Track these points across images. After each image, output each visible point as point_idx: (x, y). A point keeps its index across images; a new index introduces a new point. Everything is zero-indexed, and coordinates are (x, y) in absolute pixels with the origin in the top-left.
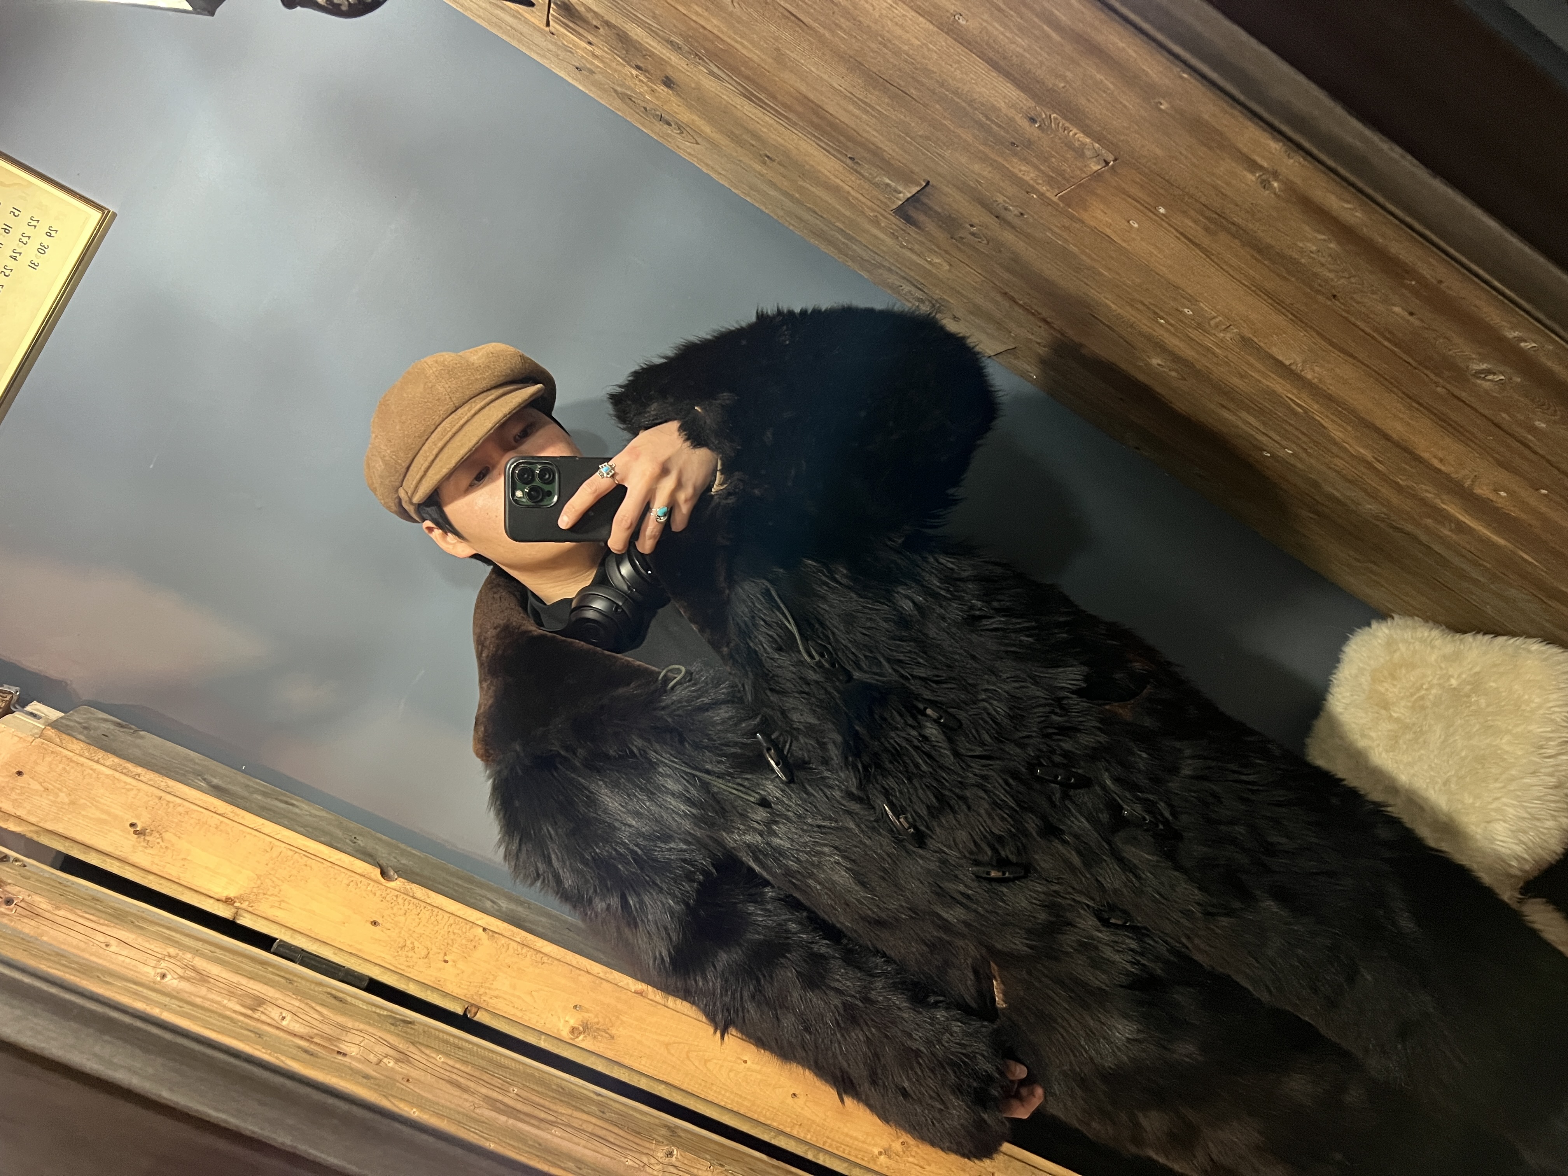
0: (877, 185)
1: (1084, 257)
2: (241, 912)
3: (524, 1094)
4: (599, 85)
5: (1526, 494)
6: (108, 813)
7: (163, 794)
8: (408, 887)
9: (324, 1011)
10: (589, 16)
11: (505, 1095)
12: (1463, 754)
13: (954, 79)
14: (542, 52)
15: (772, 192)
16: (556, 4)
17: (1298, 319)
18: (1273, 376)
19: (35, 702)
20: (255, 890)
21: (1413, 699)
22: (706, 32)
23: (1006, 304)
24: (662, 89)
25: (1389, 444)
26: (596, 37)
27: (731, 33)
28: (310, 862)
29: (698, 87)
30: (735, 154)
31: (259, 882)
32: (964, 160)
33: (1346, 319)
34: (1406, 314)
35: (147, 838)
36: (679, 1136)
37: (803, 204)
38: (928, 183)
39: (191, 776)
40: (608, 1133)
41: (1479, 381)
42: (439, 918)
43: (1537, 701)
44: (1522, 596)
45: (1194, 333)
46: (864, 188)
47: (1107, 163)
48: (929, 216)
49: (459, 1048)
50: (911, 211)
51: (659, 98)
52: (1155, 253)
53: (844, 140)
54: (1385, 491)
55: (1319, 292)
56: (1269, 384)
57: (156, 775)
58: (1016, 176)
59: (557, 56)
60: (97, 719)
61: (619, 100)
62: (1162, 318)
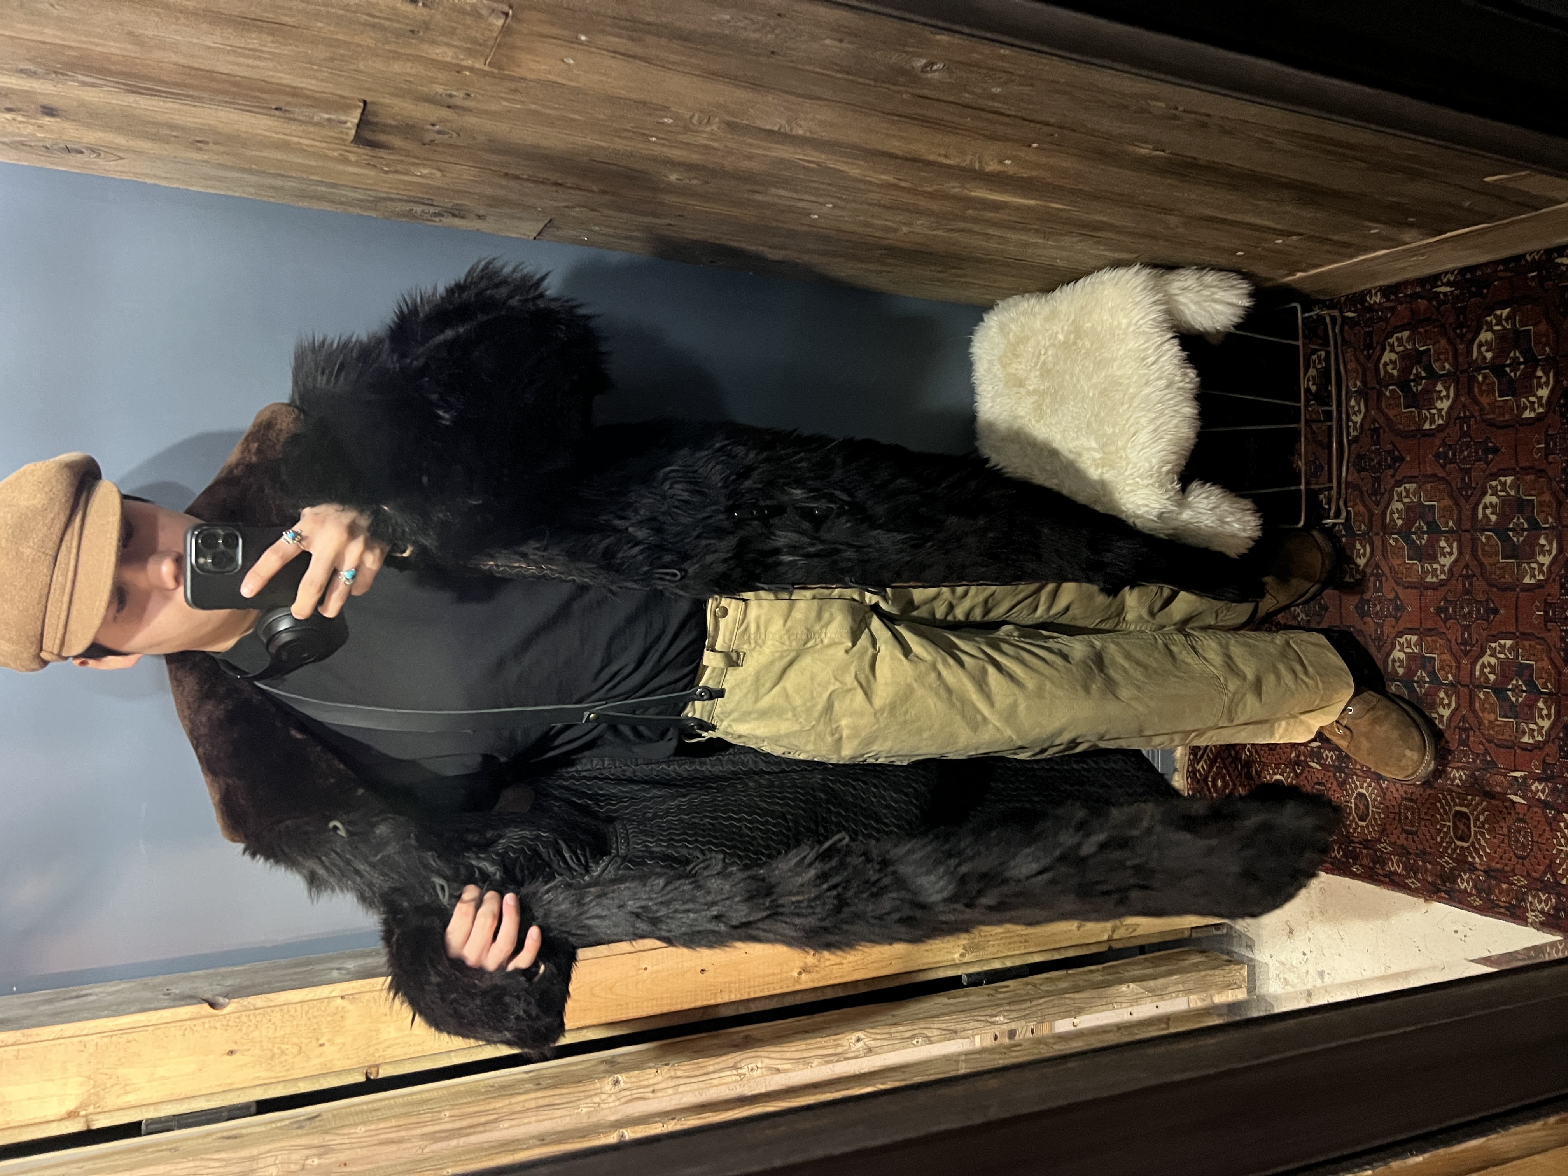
0: (319, 124)
1: (548, 111)
2: (90, 1117)
3: (456, 1112)
5: (1023, 153)
8: (245, 1003)
9: (223, 1155)
11: (440, 1123)
12: (1091, 394)
17: (756, 85)
18: (774, 145)
20: (92, 1091)
21: (1039, 367)
22: (49, 46)
23: (512, 183)
24: (47, 120)
25: (899, 161)
27: (72, 36)
28: (130, 1037)
29: (82, 104)
30: (164, 153)
31: (92, 1082)
32: (380, 66)
33: (794, 68)
34: (837, 43)
36: (620, 1063)
37: (266, 173)
38: (365, 102)
40: (551, 1099)
41: (929, 75)
42: (292, 1012)
43: (1125, 321)
44: (1075, 239)
45: (686, 138)
46: (310, 133)
47: (507, 14)
48: (390, 133)
49: (375, 1110)
50: (369, 135)
51: (52, 131)
52: (605, 79)
53: (258, 94)
54: (923, 203)
55: (757, 55)
56: (774, 154)
58: (437, 61)
61: (15, 151)
62: (652, 136)
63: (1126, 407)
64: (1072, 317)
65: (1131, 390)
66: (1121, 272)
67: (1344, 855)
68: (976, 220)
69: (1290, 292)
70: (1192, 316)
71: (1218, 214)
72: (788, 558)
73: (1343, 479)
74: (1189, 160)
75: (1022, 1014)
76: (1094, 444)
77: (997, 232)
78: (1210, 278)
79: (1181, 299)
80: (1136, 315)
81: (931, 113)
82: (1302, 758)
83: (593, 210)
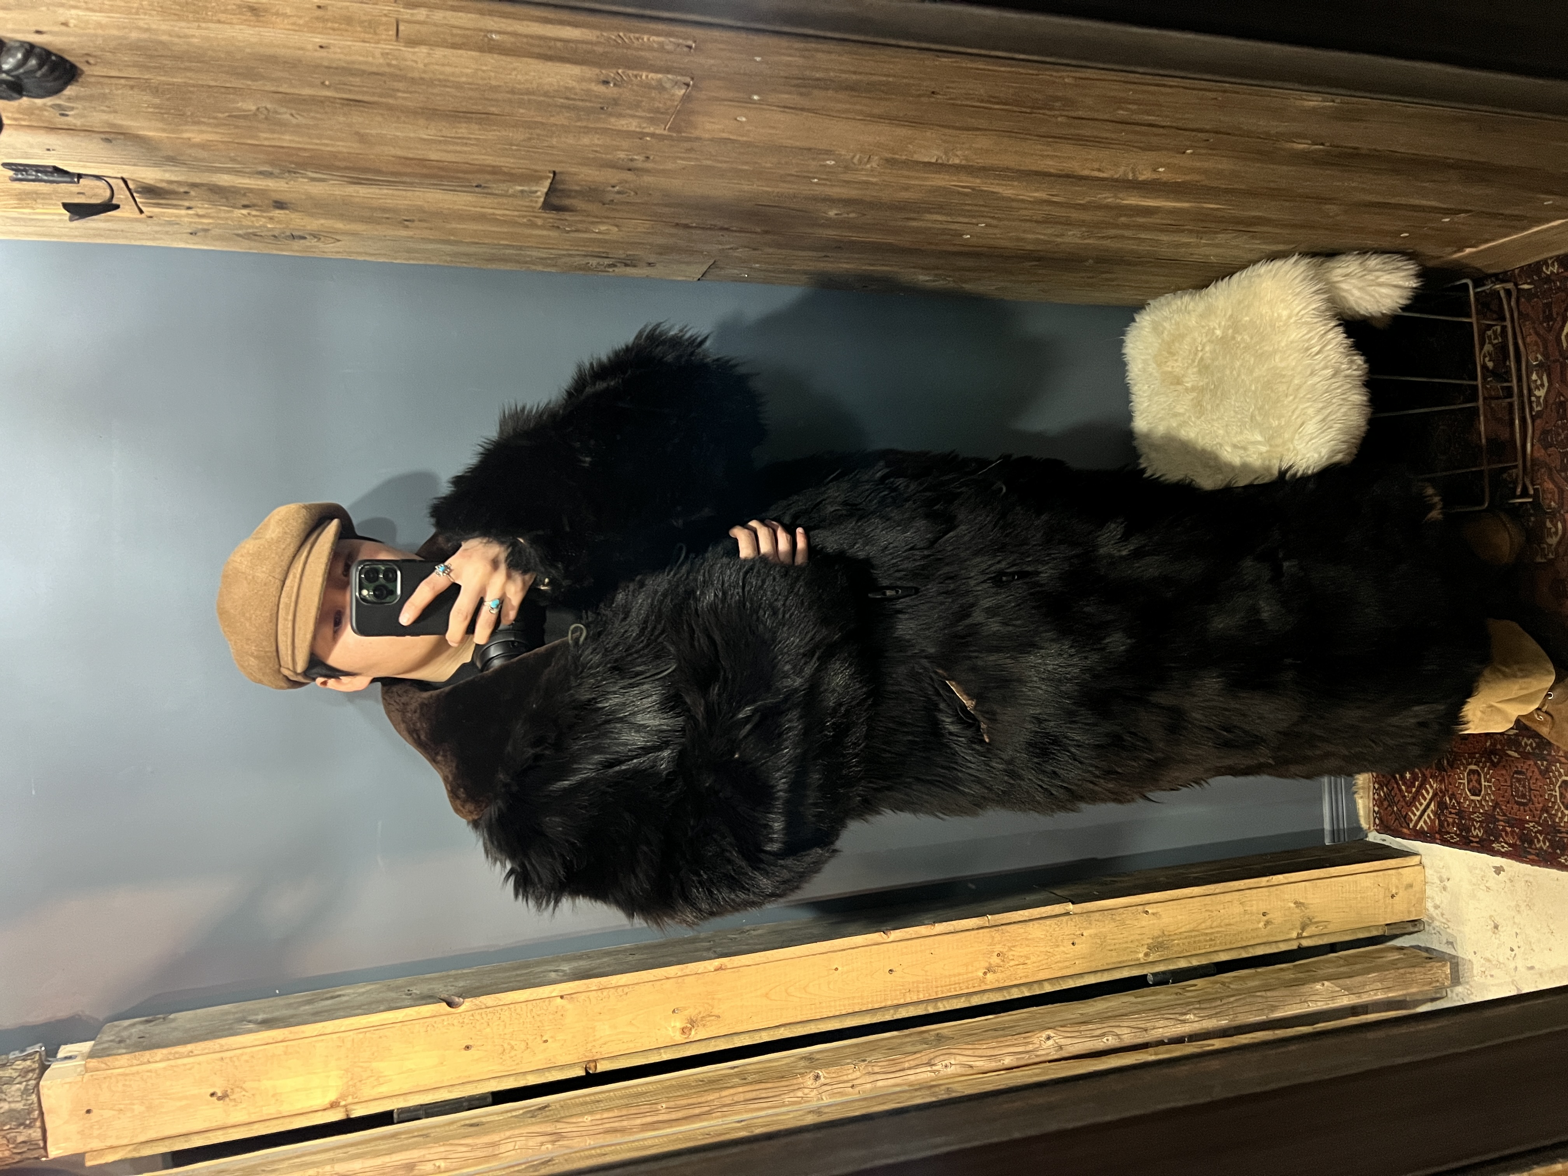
0: (513, 196)
1: (720, 165)
2: (349, 1107)
3: (671, 1104)
4: (221, 238)
5: (1177, 160)
6: (187, 1098)
7: (223, 1054)
8: (477, 1002)
9: (469, 1141)
10: (174, 187)
11: (657, 1115)
12: (1253, 388)
13: (520, 83)
14: (151, 237)
15: (431, 246)
16: (137, 192)
17: (916, 123)
18: (931, 176)
19: (63, 1047)
20: (350, 1083)
21: (1196, 364)
22: (285, 150)
23: (681, 232)
24: (277, 213)
25: (1053, 178)
26: (192, 200)
27: (307, 139)
28: (381, 1033)
29: (310, 197)
30: (376, 233)
31: (349, 1074)
32: (571, 141)
33: (953, 104)
35: (231, 1097)
36: (818, 1059)
37: (462, 242)
38: (554, 173)
39: (237, 1026)
40: (758, 1093)
42: (518, 1011)
43: (1285, 313)
44: (1229, 236)
45: (846, 176)
46: (504, 204)
47: (688, 85)
48: (574, 197)
49: (598, 1101)
50: (555, 201)
51: (280, 222)
52: (773, 132)
53: (461, 175)
54: (1075, 215)
55: (919, 96)
56: (931, 183)
57: (206, 1042)
58: (623, 131)
59: (167, 233)
60: (126, 1028)
61: (246, 241)
62: (814, 178)
63: (1291, 398)
64: (1229, 313)
65: (1296, 382)
66: (1278, 264)
67: (1551, 846)
68: (1127, 227)
69: (1458, 270)
70: (1356, 302)
71: (1381, 199)
73: (1529, 457)
74: (1350, 151)
75: (1214, 1012)
76: (1259, 438)
77: (1149, 235)
78: (1373, 262)
79: (1344, 286)
80: (1297, 306)
81: (1086, 133)
82: (1499, 747)
83: (755, 249)
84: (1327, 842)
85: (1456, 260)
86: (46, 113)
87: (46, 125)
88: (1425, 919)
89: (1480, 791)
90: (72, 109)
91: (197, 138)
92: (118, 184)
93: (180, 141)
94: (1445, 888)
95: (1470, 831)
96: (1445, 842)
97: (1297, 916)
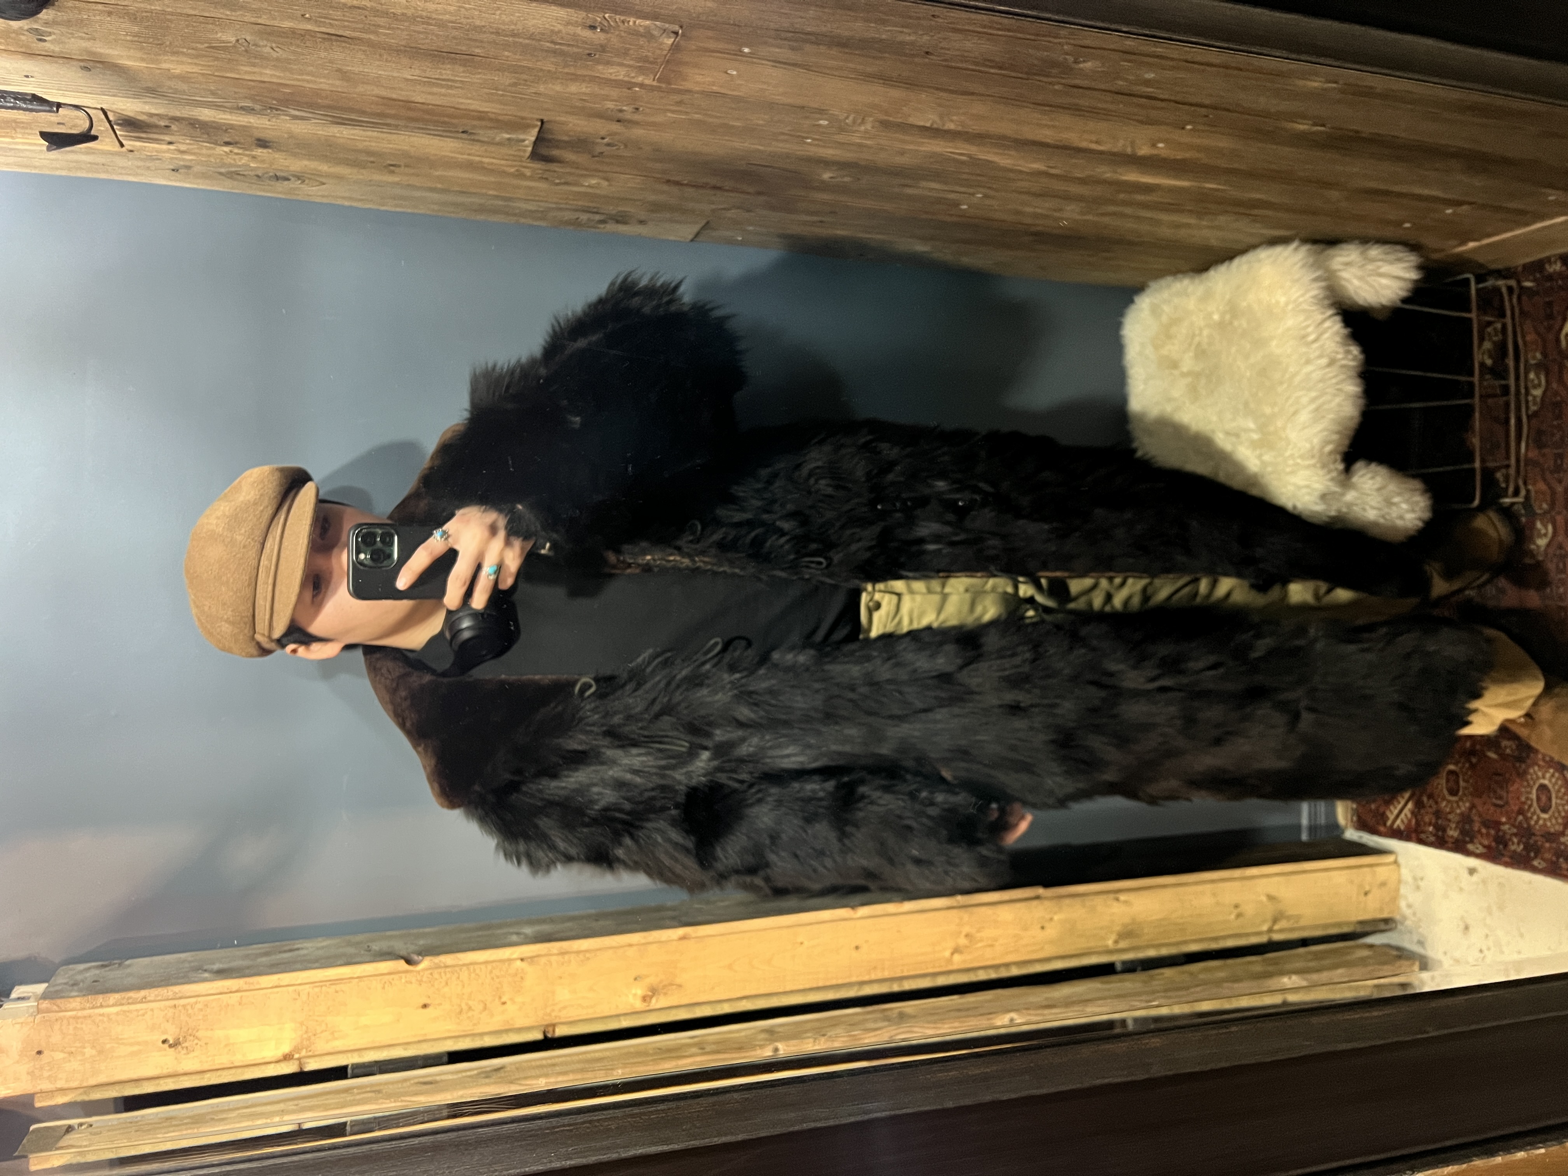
0: (500, 144)
1: (711, 120)
2: (303, 1061)
4: (204, 176)
5: (1177, 135)
6: (138, 1043)
7: (176, 1002)
8: (436, 962)
10: (155, 120)
12: (1248, 374)
13: (504, 23)
14: (132, 172)
15: (417, 194)
16: (118, 124)
17: (910, 84)
18: (925, 140)
19: (16, 988)
20: (305, 1036)
21: (1193, 348)
22: (267, 85)
23: (675, 190)
24: (259, 152)
25: (1050, 149)
26: (173, 135)
27: (288, 74)
28: (338, 987)
29: (291, 136)
30: (361, 177)
31: (304, 1027)
32: (558, 88)
33: (948, 66)
35: (183, 1045)
36: (779, 1032)
37: (449, 191)
38: (542, 122)
39: (192, 974)
41: (1081, 65)
42: (478, 972)
43: (1283, 300)
44: (1230, 218)
45: (841, 138)
46: (492, 152)
47: (676, 33)
48: (563, 148)
49: (554, 1065)
50: (544, 151)
51: (263, 161)
52: (765, 87)
53: (446, 119)
54: (1075, 189)
55: (913, 56)
56: (926, 149)
57: (160, 989)
58: (611, 80)
59: (148, 168)
60: (81, 972)
61: (230, 180)
62: (807, 138)
63: (1285, 386)
64: (1228, 297)
65: (1291, 370)
66: (1278, 250)
67: (1525, 848)
68: (1124, 203)
69: (1463, 263)
70: (1355, 292)
71: (1382, 187)
72: (931, 547)
73: (1522, 456)
74: (1351, 134)
76: (1252, 425)
77: (1148, 214)
78: (1375, 251)
79: (1344, 275)
80: (1296, 293)
81: (1084, 102)
82: (1478, 748)
83: (749, 211)
84: (1304, 837)
85: (1459, 255)
86: (23, 38)
87: (23, 50)
88: (1398, 917)
89: (1458, 791)
90: (50, 34)
91: (178, 69)
92: (98, 116)
93: (159, 71)
94: (1418, 888)
95: (1444, 830)
96: (1421, 842)
97: (1270, 910)
